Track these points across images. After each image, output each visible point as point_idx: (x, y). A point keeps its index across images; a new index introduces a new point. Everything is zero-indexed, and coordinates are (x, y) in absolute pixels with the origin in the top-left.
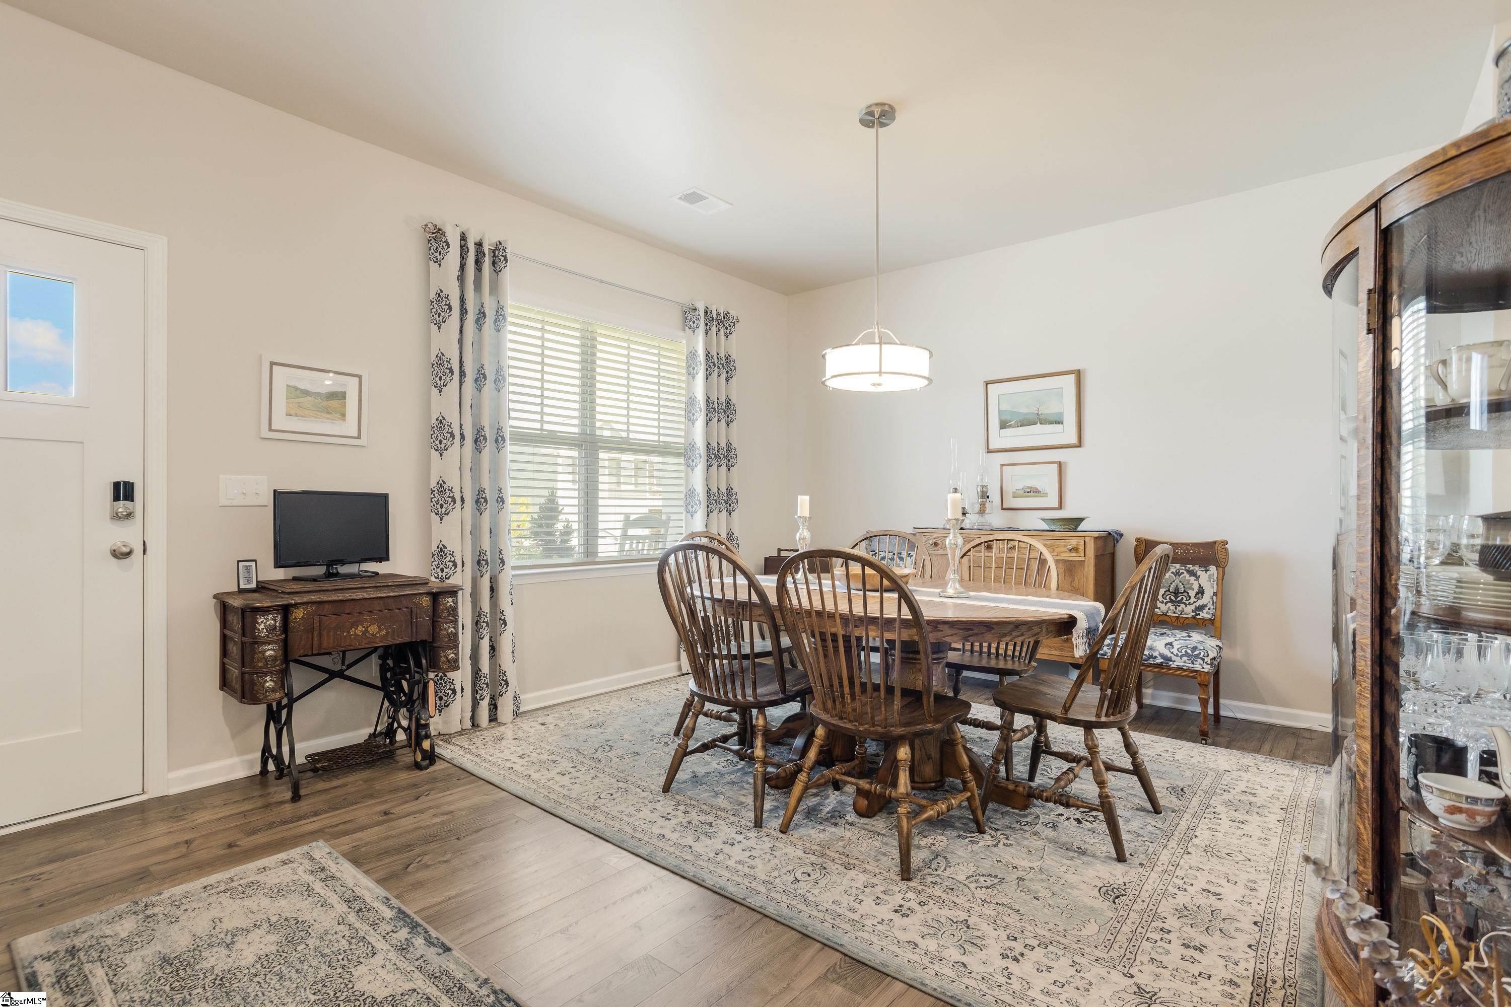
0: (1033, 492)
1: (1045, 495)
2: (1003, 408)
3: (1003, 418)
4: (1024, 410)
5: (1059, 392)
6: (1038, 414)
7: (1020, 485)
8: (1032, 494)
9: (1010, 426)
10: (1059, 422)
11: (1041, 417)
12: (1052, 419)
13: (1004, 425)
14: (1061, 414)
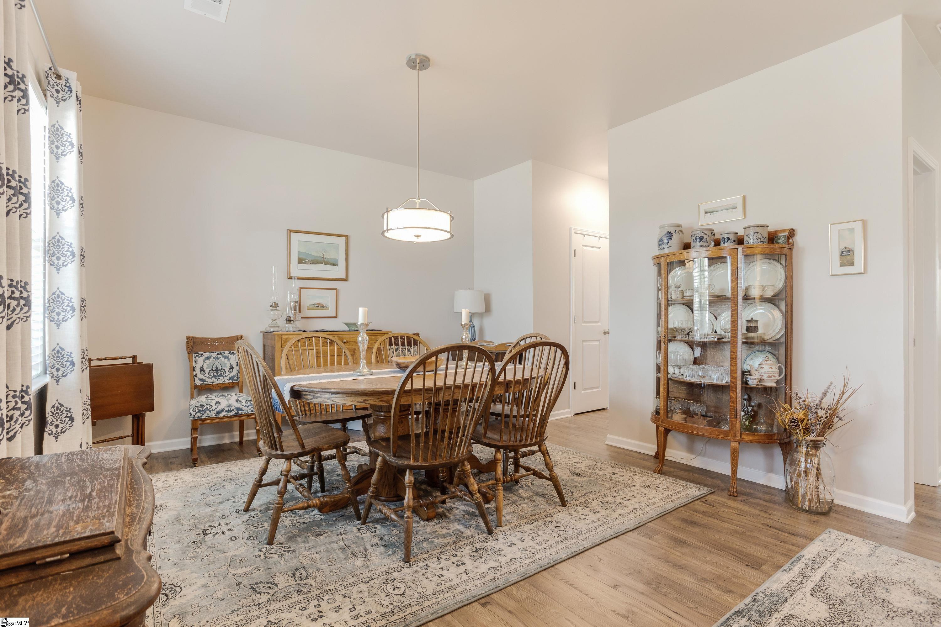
0: (320, 307)
1: (327, 309)
2: (301, 250)
3: (300, 256)
4: (315, 254)
5: (336, 246)
6: (323, 258)
7: (312, 302)
8: (320, 308)
9: (305, 263)
10: (336, 265)
11: (325, 260)
12: (332, 262)
13: (301, 261)
14: (337, 260)
